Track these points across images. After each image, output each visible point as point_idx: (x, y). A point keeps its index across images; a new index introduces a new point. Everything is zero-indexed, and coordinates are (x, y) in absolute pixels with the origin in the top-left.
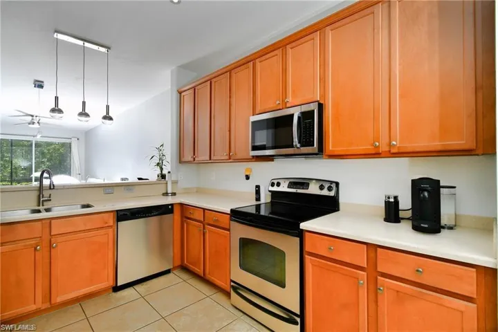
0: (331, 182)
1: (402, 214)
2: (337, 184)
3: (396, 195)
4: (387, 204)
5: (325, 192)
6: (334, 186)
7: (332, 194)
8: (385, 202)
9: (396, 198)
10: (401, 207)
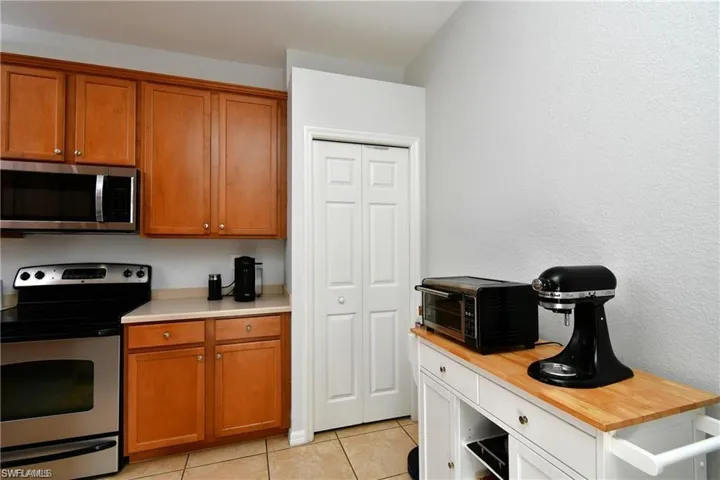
0: (142, 266)
1: (225, 292)
2: (150, 268)
3: (218, 273)
4: (211, 283)
5: (134, 279)
6: (145, 270)
7: (144, 279)
8: (210, 282)
9: (219, 276)
10: (223, 285)
